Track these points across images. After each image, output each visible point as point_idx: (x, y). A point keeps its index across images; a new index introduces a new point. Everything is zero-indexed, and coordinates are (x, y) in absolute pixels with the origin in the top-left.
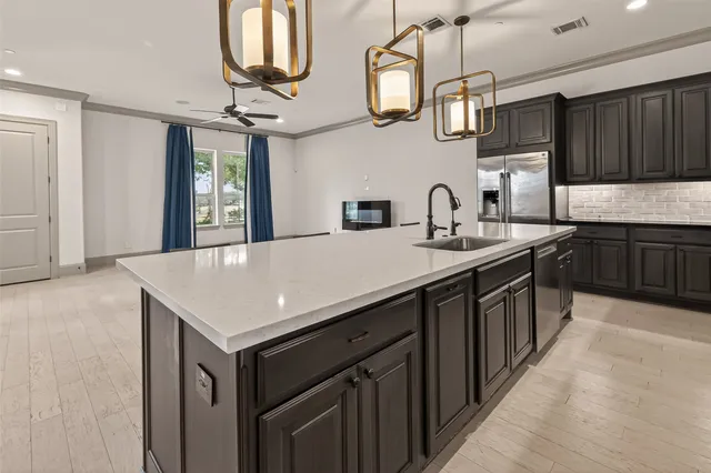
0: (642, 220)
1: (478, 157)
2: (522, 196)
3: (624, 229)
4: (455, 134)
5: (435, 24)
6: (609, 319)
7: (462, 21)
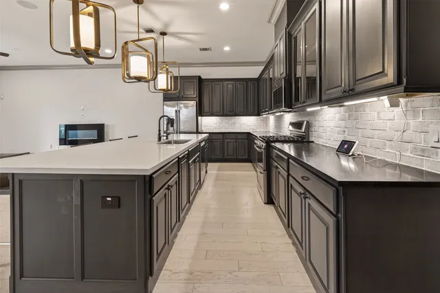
0: (227, 131)
1: (164, 101)
2: (185, 122)
3: (222, 135)
4: (160, 90)
5: (150, 31)
6: (219, 169)
7: (163, 34)
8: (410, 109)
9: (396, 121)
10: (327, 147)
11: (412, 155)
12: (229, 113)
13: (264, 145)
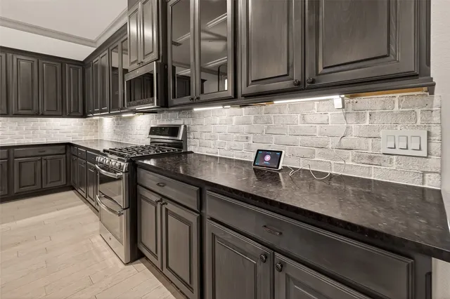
8: (351, 111)
9: (330, 125)
10: (216, 158)
11: (354, 164)
12: (21, 112)
13: (125, 165)
